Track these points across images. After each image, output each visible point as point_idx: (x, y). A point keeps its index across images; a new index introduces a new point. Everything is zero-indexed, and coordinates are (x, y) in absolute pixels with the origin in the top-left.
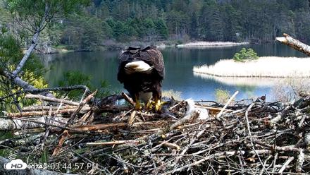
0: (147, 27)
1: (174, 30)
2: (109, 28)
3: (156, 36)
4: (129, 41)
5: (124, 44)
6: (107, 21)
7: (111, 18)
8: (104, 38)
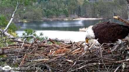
0: (60, 12)
1: (71, 13)
2: (44, 12)
3: (64, 16)
4: (53, 18)
5: (50, 19)
6: (44, 10)
7: (45, 8)
8: (42, 16)
